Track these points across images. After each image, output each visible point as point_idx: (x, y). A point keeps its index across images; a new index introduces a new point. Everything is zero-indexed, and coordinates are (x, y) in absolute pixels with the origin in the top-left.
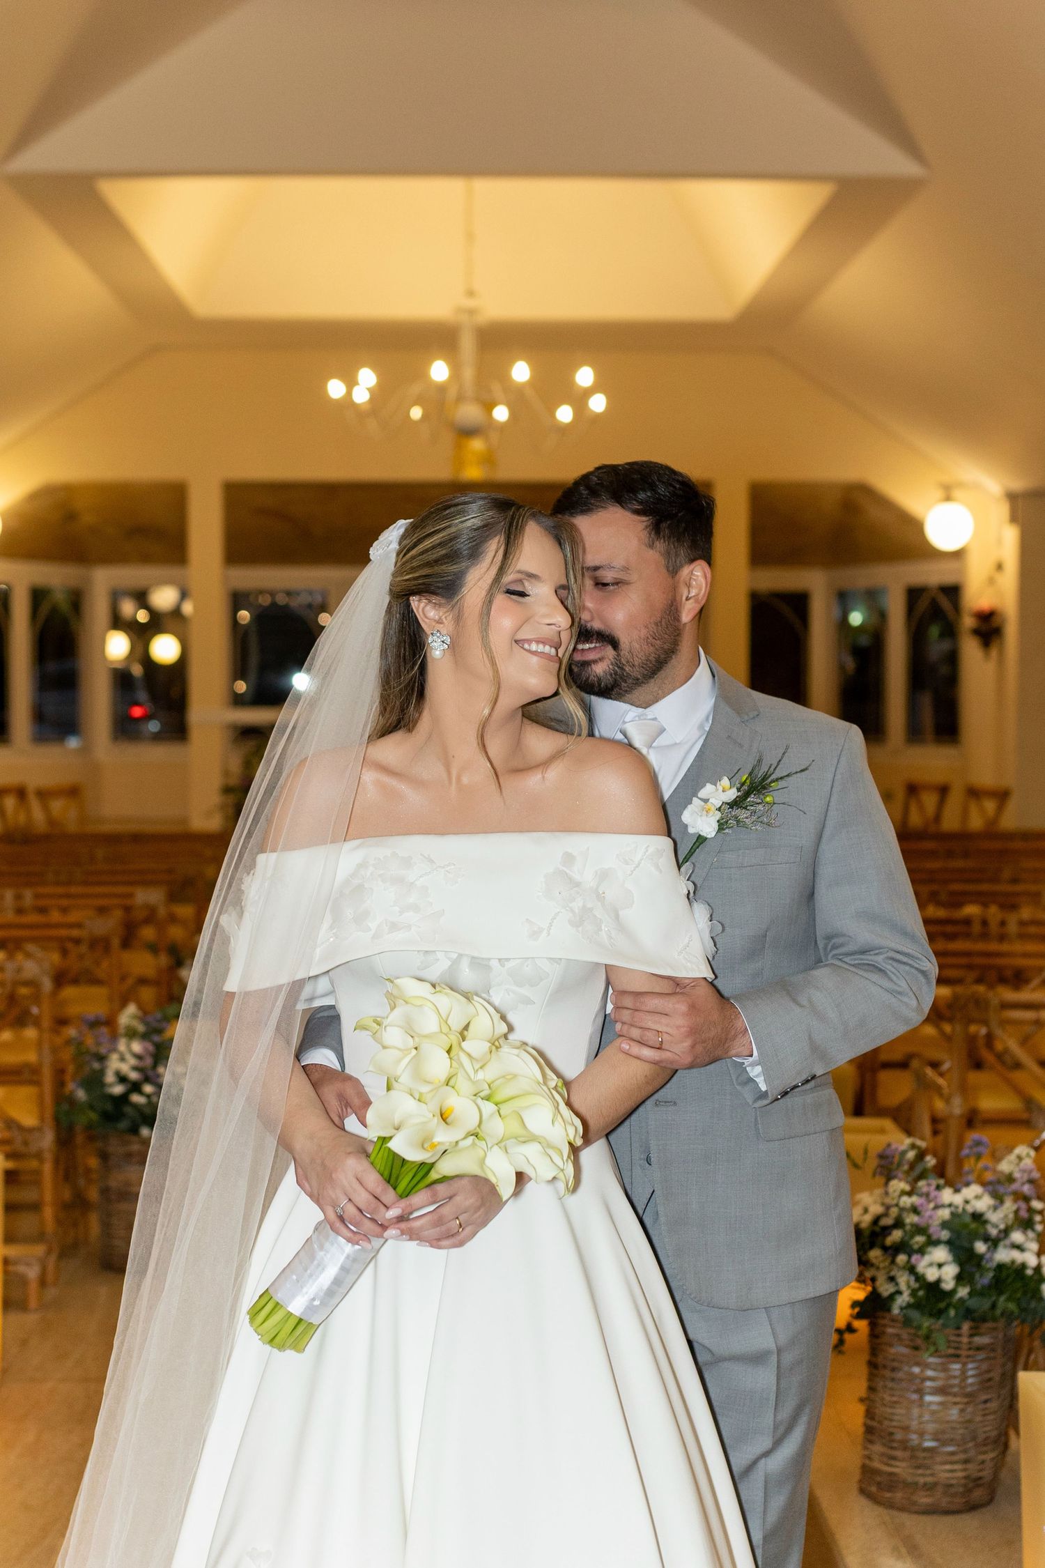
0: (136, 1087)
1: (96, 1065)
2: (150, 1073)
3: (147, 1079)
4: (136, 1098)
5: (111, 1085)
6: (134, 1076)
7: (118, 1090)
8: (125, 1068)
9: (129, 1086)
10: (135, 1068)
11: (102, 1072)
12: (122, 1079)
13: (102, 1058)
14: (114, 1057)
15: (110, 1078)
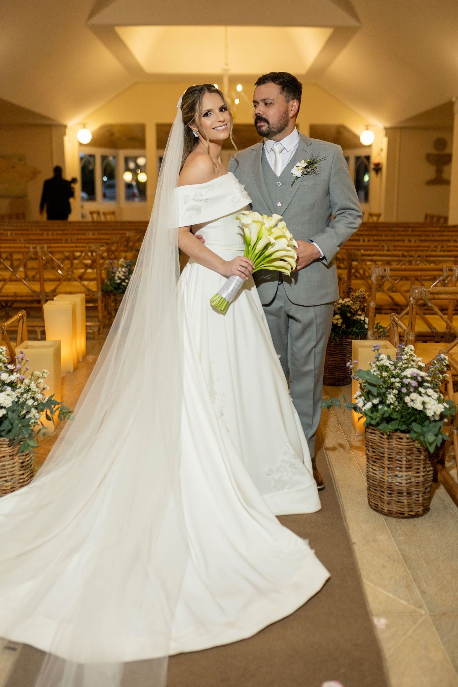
0: (123, 280)
1: (113, 275)
2: (127, 277)
3: (127, 278)
4: (123, 283)
5: (117, 280)
6: (123, 277)
7: (119, 281)
8: (120, 275)
9: (122, 280)
10: (123, 275)
11: (114, 276)
12: (120, 278)
13: (114, 273)
14: (118, 272)
15: (116, 278)
